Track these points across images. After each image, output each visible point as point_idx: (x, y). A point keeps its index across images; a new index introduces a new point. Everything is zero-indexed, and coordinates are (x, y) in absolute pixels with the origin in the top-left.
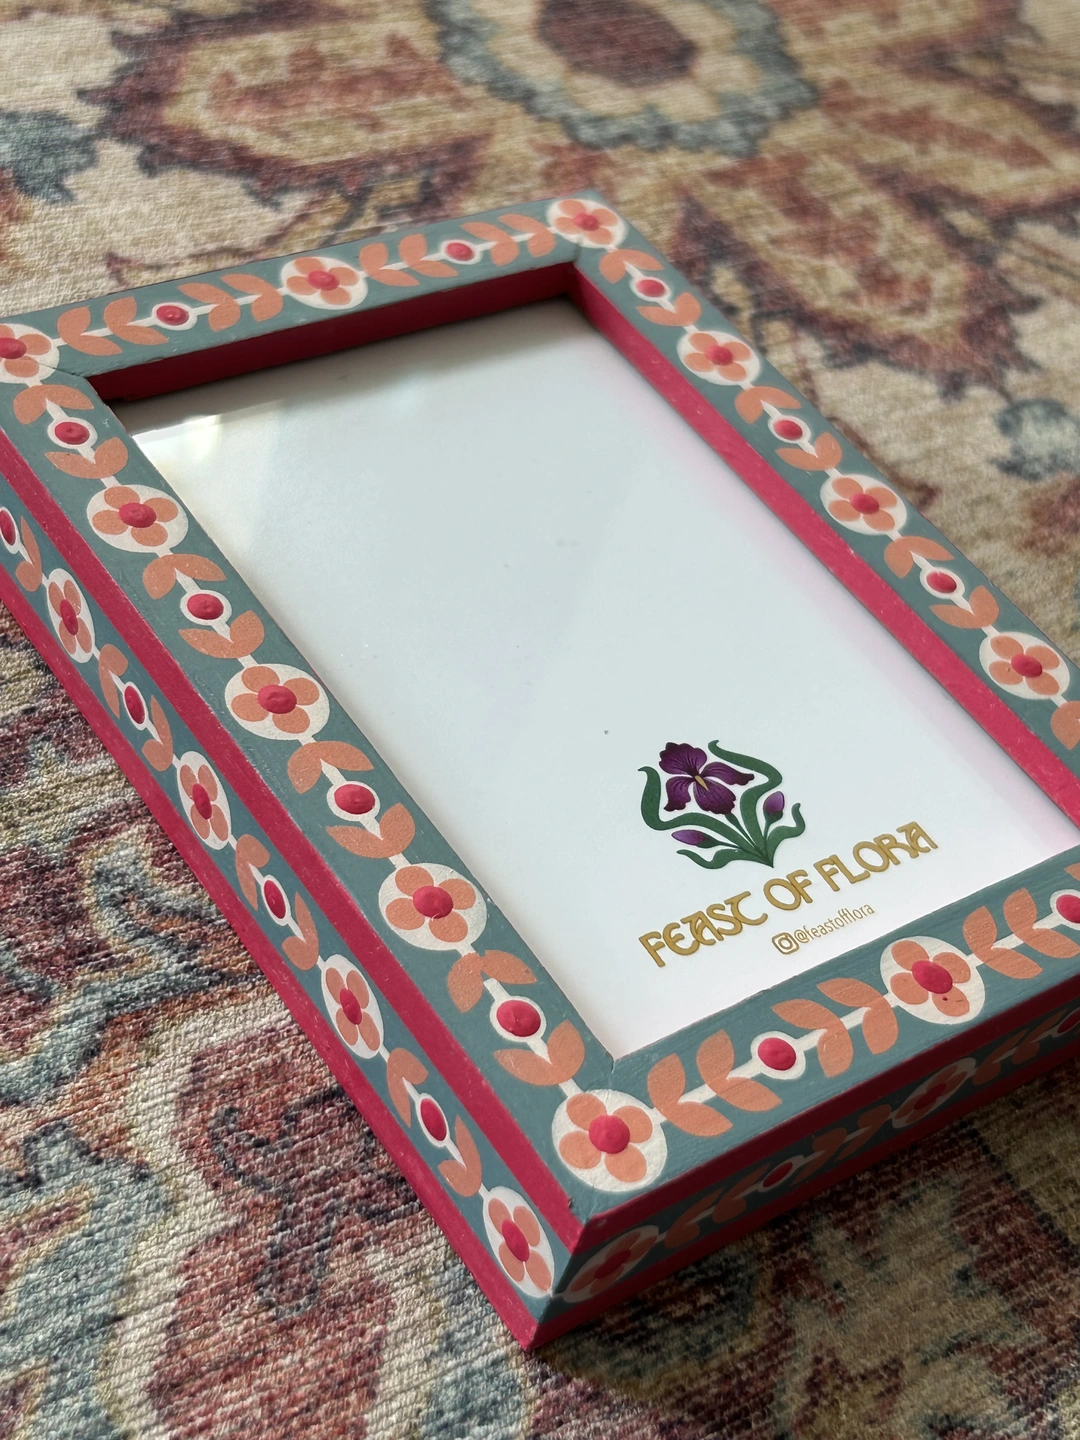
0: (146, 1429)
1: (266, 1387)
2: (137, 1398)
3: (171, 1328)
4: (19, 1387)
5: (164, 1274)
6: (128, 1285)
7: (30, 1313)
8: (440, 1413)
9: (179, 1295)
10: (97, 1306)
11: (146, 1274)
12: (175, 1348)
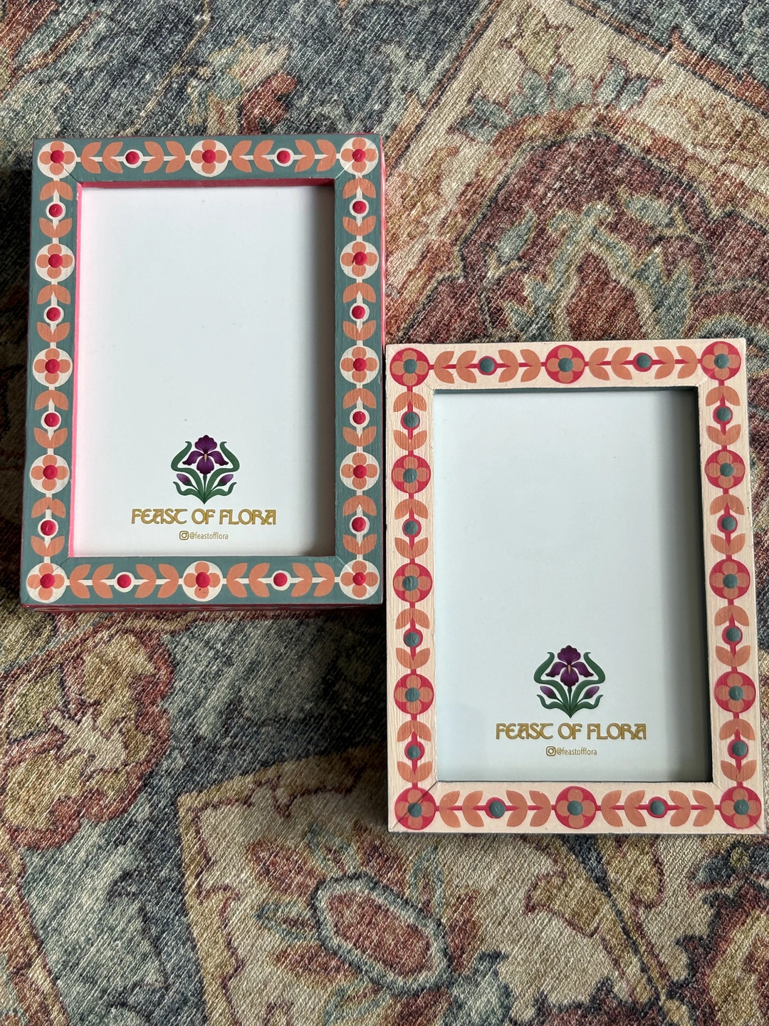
0: (628, 282)
1: (601, 312)
2: (636, 289)
3: (638, 316)
4: (669, 276)
5: (649, 331)
6: (658, 321)
7: (680, 298)
8: (547, 331)
9: (641, 327)
10: (662, 310)
11: (654, 328)
12: (633, 309)
